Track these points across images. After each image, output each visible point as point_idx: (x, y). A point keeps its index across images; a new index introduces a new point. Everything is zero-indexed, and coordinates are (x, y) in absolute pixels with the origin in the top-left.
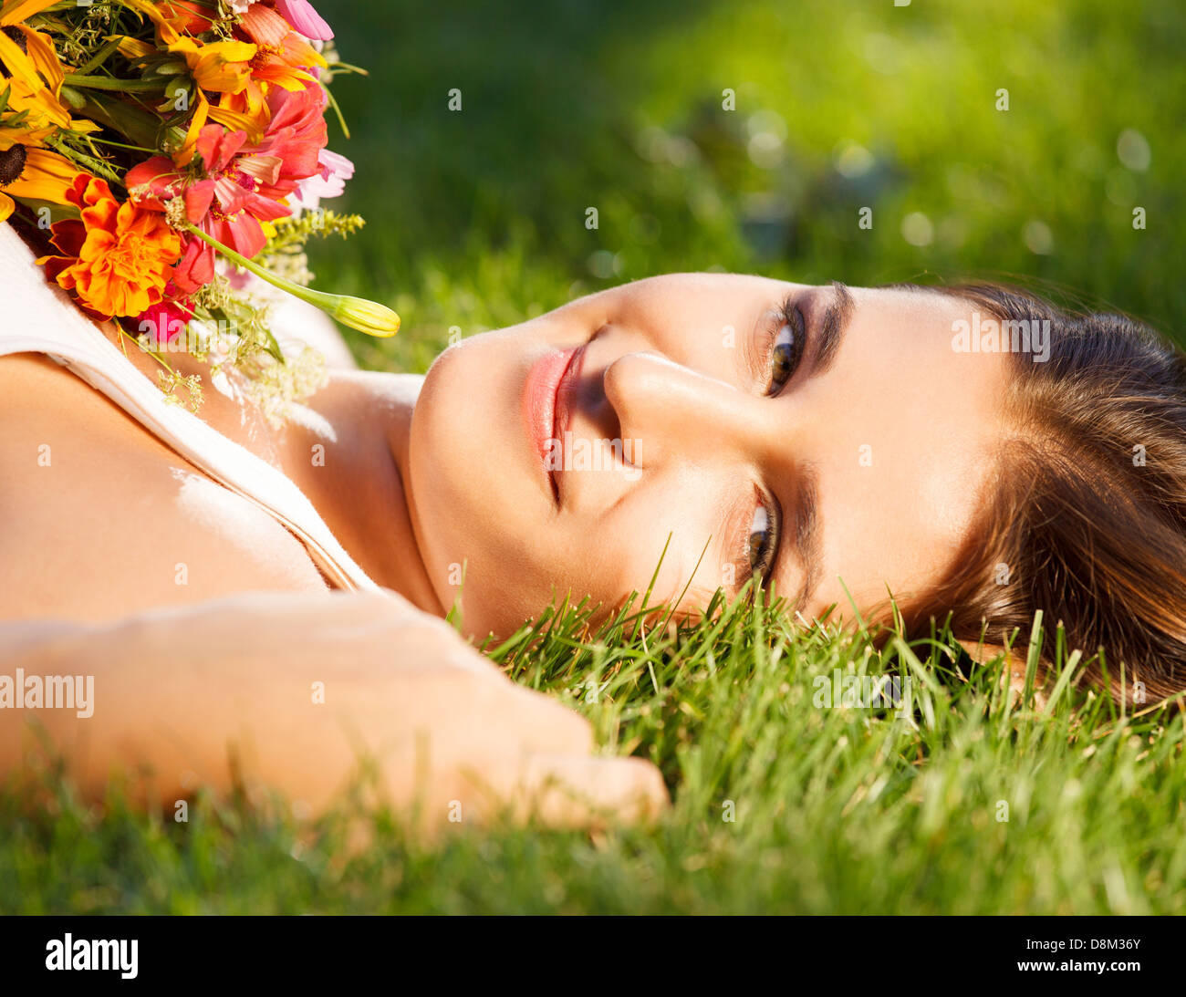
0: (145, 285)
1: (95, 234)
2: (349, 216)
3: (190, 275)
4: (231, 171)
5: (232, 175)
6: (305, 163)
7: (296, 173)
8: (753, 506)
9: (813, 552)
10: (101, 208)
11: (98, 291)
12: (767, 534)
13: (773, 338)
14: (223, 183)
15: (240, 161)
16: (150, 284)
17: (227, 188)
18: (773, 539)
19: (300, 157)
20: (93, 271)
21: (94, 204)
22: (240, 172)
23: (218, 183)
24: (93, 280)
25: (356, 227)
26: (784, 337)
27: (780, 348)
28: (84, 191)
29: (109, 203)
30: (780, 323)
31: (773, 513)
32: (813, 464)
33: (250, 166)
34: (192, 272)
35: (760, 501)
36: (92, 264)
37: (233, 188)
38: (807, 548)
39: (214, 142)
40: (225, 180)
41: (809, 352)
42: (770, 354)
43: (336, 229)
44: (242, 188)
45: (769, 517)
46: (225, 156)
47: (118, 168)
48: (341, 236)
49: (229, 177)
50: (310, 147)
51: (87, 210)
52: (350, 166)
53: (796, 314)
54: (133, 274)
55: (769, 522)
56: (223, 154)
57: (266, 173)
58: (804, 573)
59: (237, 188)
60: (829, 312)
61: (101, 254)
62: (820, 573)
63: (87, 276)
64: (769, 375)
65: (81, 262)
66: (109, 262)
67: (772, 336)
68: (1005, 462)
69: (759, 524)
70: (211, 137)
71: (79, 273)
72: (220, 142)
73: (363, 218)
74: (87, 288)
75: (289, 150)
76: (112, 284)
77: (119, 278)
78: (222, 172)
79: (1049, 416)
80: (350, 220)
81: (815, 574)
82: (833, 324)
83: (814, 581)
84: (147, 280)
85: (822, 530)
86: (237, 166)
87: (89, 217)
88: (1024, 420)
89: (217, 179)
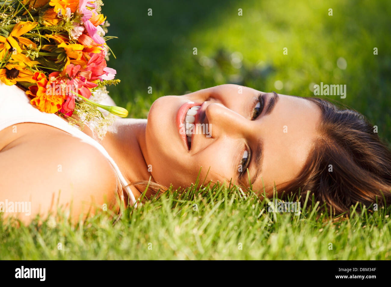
0: (56, 103)
1: (40, 89)
2: (116, 79)
3: (67, 107)
4: (78, 76)
5: (78, 77)
6: (99, 72)
7: (97, 75)
8: (244, 150)
9: (260, 165)
10: (43, 81)
11: (42, 105)
12: (247, 159)
13: (255, 105)
14: (75, 80)
15: (80, 73)
16: (57, 103)
17: (77, 81)
18: (249, 159)
19: (98, 70)
20: (40, 99)
21: (41, 80)
22: (80, 76)
23: (74, 80)
24: (41, 101)
25: (118, 82)
26: (258, 106)
27: (256, 109)
28: (38, 76)
29: (45, 80)
30: (257, 101)
31: (250, 152)
32: (263, 139)
33: (83, 74)
34: (68, 106)
35: (246, 149)
36: (40, 97)
37: (78, 81)
38: (258, 163)
39: (71, 69)
40: (76, 79)
41: (265, 109)
42: (253, 109)
43: (113, 83)
44: (81, 81)
45: (248, 153)
46: (75, 73)
47: (45, 72)
48: (114, 85)
49: (77, 78)
50: (101, 67)
51: (38, 81)
52: (115, 71)
53: (261, 99)
54: (52, 100)
55: (248, 155)
56: (74, 72)
57: (87, 76)
58: (256, 170)
59: (79, 81)
60: (271, 99)
61: (43, 94)
62: (261, 171)
63: (39, 101)
64: (252, 115)
65: (37, 97)
66: (45, 96)
67: (255, 104)
68: (317, 144)
69: (245, 156)
70: (70, 68)
71: (37, 100)
72: (73, 69)
73: (120, 80)
74: (39, 104)
75: (95, 68)
76: (46, 103)
77: (48, 101)
78: (75, 77)
79: (331, 133)
80: (116, 81)
81: (259, 171)
82: (273, 102)
83: (259, 173)
84: (56, 102)
85: (263, 159)
86: (79, 74)
87: (39, 83)
88: (324, 133)
89: (74, 79)
